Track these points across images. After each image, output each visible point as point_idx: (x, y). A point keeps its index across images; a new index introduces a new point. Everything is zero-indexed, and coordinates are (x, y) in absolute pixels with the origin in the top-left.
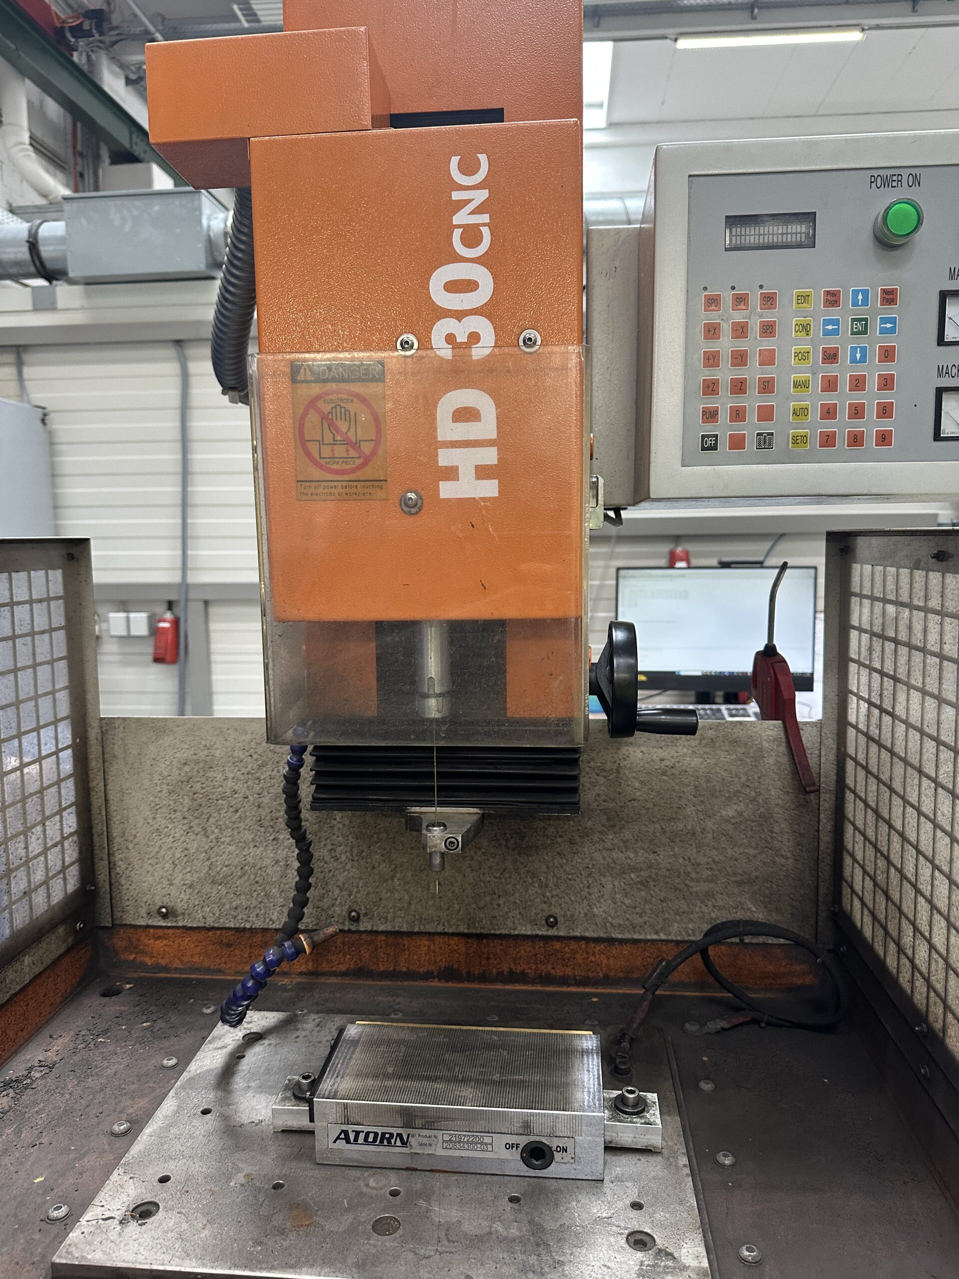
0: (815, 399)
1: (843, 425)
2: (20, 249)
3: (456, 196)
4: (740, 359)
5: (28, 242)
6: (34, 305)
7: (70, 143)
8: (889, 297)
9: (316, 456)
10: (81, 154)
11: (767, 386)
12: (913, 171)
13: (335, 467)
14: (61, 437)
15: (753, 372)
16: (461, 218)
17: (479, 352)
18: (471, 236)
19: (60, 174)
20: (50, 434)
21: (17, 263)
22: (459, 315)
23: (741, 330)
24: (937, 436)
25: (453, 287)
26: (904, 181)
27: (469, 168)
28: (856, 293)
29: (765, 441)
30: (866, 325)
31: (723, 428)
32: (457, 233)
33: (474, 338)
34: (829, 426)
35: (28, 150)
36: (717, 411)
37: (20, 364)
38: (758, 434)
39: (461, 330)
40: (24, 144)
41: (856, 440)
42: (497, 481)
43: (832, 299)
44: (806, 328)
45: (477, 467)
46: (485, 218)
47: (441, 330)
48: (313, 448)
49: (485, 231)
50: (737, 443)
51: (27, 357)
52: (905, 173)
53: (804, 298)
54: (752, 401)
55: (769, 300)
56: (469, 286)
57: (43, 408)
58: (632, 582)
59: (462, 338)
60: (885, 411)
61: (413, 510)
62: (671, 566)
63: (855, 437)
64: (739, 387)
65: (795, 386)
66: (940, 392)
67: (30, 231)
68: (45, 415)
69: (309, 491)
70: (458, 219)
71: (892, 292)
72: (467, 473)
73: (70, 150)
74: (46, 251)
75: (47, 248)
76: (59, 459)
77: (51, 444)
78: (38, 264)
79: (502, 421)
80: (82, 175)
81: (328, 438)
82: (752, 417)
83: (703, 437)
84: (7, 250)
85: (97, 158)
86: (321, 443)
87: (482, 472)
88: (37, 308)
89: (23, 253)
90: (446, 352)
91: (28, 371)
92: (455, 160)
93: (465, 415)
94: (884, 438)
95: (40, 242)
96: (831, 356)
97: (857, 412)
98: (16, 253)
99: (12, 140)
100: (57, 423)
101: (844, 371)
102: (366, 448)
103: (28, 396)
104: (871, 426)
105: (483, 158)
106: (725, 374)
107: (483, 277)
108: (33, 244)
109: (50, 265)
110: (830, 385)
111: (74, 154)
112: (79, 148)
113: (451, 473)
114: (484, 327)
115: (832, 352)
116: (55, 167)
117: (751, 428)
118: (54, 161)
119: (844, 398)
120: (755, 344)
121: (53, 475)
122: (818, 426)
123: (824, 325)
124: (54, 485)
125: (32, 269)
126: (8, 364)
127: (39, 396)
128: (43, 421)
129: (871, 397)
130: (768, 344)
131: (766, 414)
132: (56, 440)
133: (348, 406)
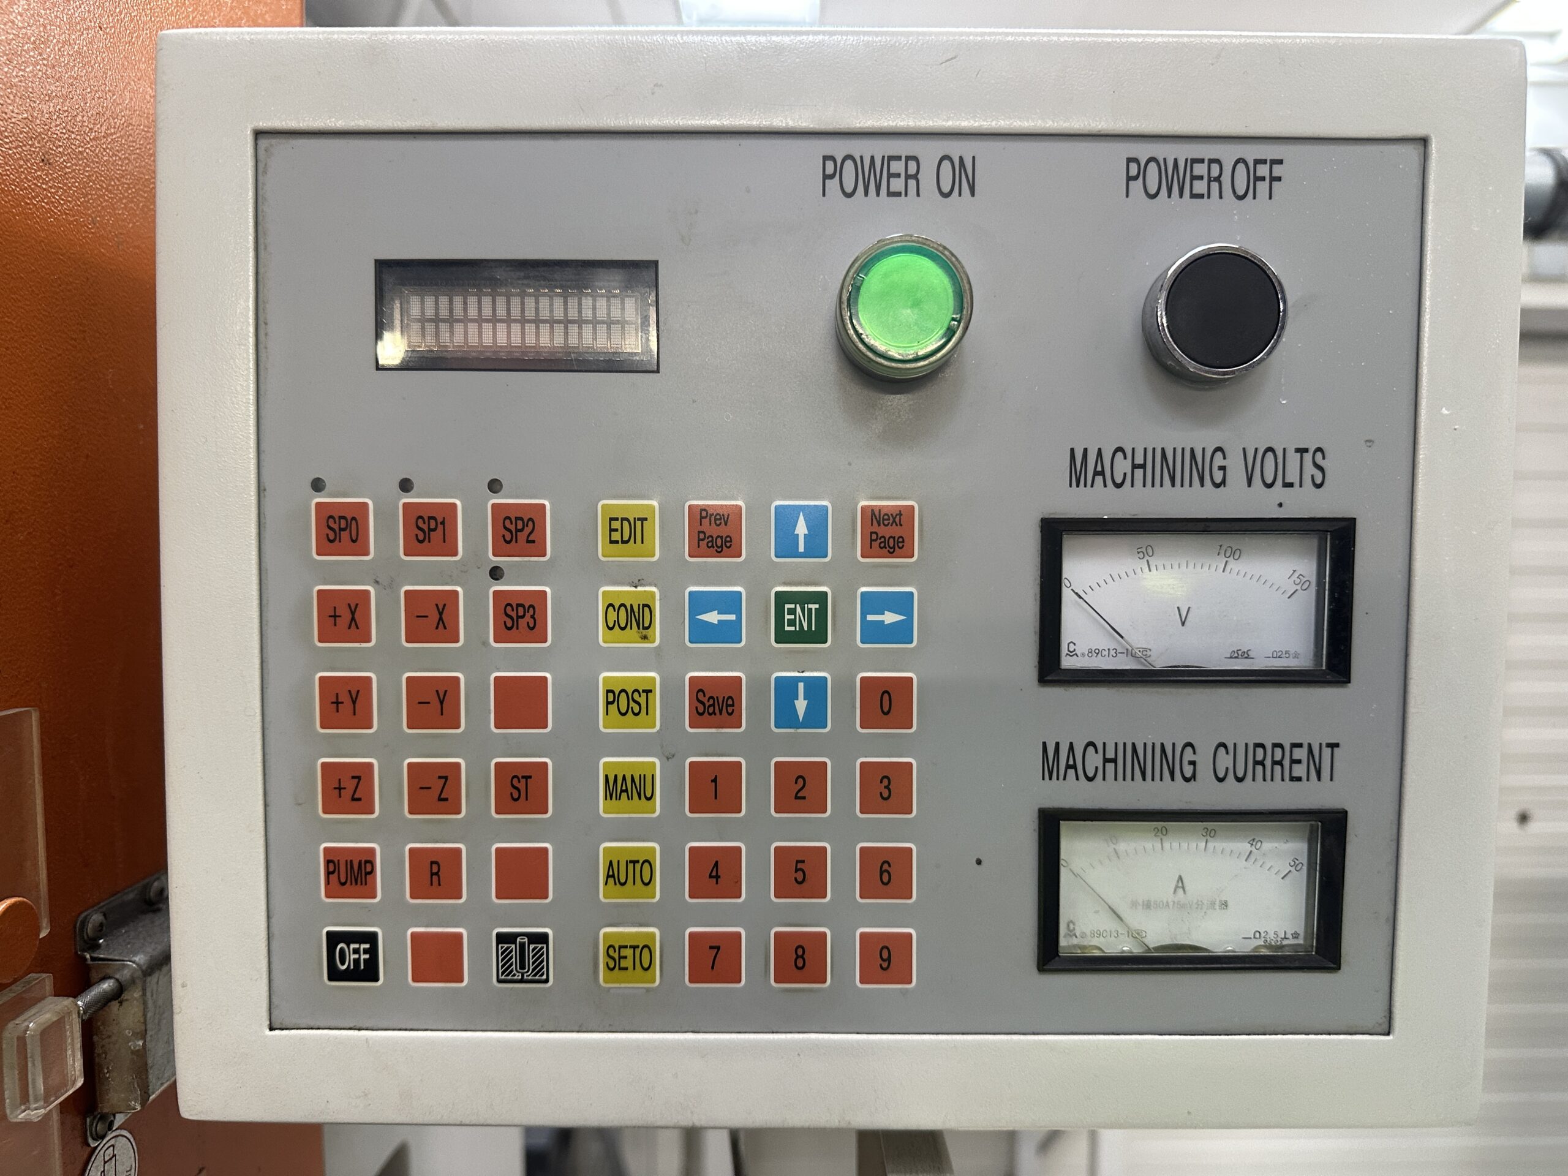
0: (671, 833)
4: (435, 704)
8: (887, 535)
11: (522, 791)
12: (956, 148)
15: (476, 749)
23: (434, 618)
24: (1048, 956)
26: (927, 177)
28: (787, 518)
29: (522, 958)
30: (822, 613)
31: (392, 918)
34: (719, 917)
36: (371, 863)
38: (502, 938)
41: (802, 961)
44: (635, 617)
50: (438, 959)
52: (929, 152)
53: (628, 530)
54: (478, 835)
55: (520, 528)
60: (885, 875)
63: (800, 952)
64: (434, 789)
65: (610, 794)
66: (1052, 823)
71: (900, 518)
83: (334, 939)
94: (887, 960)
97: (800, 874)
104: (846, 919)
106: (389, 749)
115: (719, 692)
117: (477, 918)
123: (693, 613)
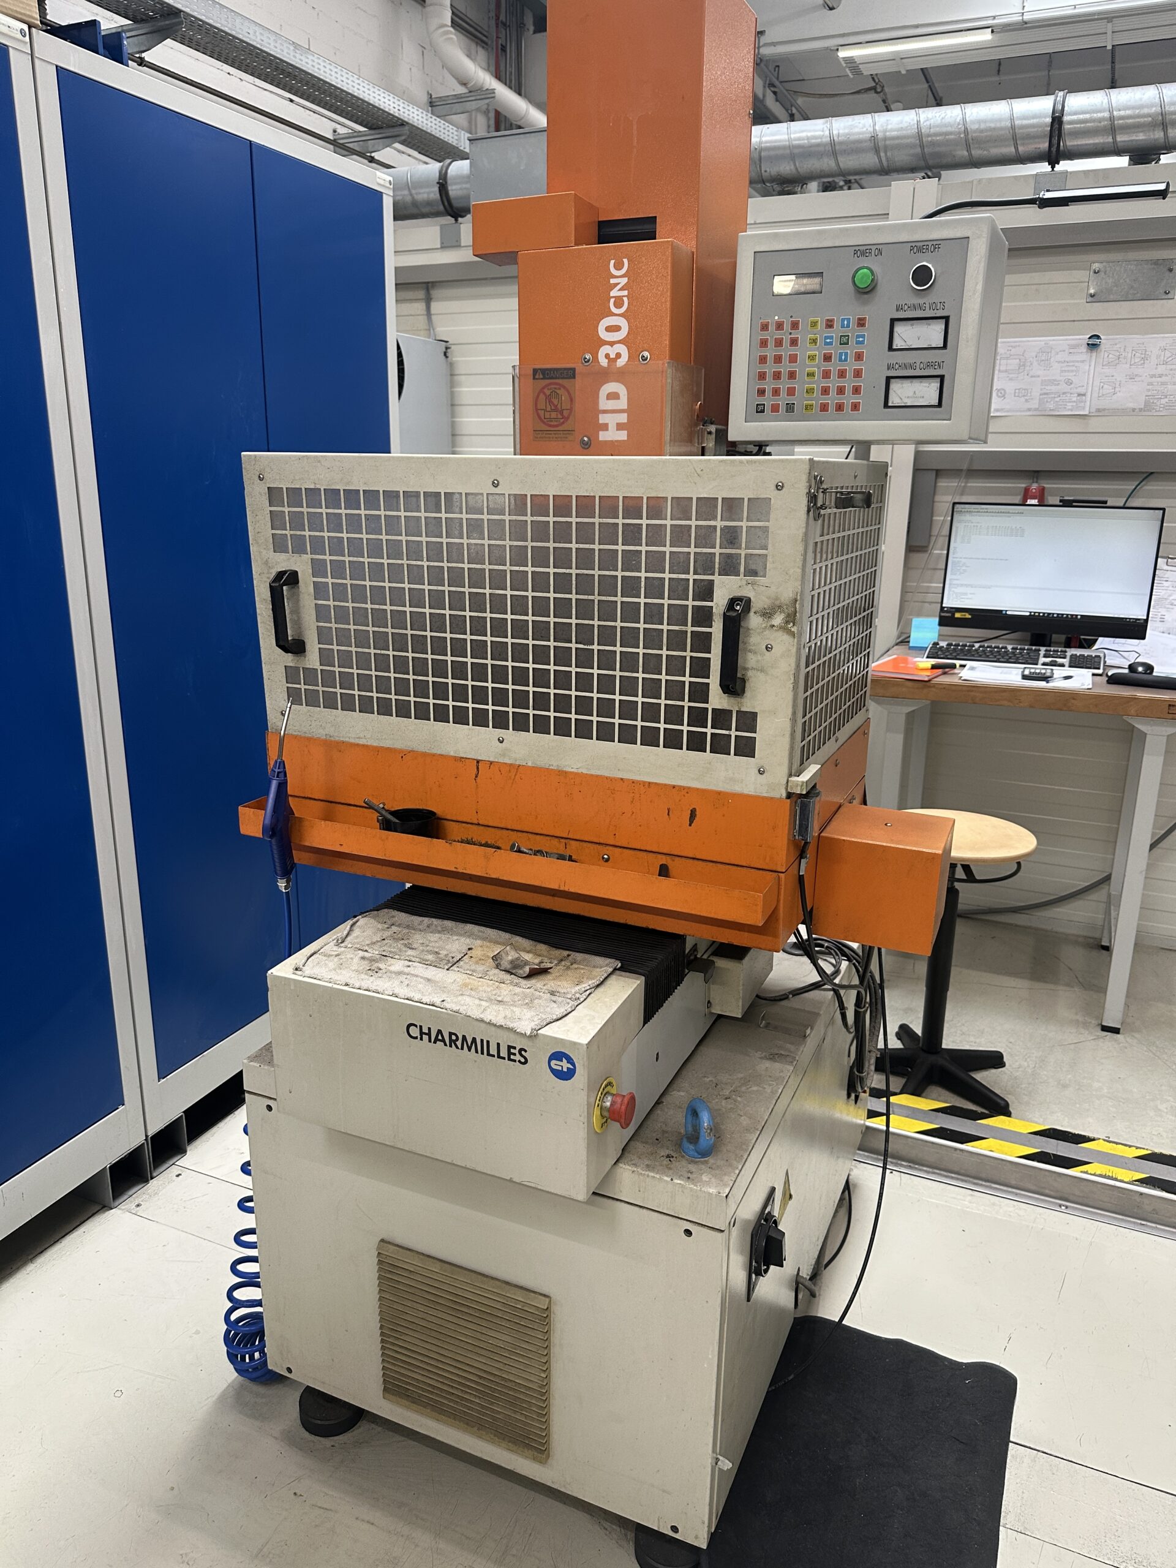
0: (818, 383)
1: (832, 399)
2: (433, 189)
3: (612, 281)
4: (778, 359)
5: (438, 183)
6: (442, 243)
7: (492, 14)
8: (861, 323)
9: (543, 418)
10: (504, 24)
11: (792, 375)
12: (878, 247)
13: (552, 423)
14: (460, 369)
15: (785, 368)
16: (614, 293)
17: (621, 362)
18: (619, 303)
19: (482, 54)
20: (451, 365)
21: (429, 203)
22: (612, 344)
23: (779, 343)
24: (886, 405)
25: (609, 329)
26: (873, 253)
27: (618, 267)
28: (843, 320)
29: (790, 408)
30: (848, 339)
31: (768, 401)
32: (612, 300)
33: (618, 355)
34: (824, 399)
35: (451, 33)
36: (765, 390)
37: (428, 300)
38: (786, 404)
39: (612, 351)
40: (446, 26)
41: (840, 407)
42: (626, 432)
43: (829, 324)
44: (814, 341)
45: (617, 424)
46: (625, 293)
47: (604, 350)
48: (541, 413)
49: (625, 299)
50: (775, 408)
51: (435, 293)
52: (874, 248)
53: (814, 324)
54: (784, 384)
55: (795, 325)
56: (617, 328)
57: (447, 342)
58: (968, 517)
59: (612, 356)
60: (856, 390)
61: (586, 447)
62: (1023, 504)
63: (840, 406)
64: (777, 376)
65: (808, 376)
66: (888, 379)
67: (440, 172)
68: (447, 348)
69: (539, 436)
70: (612, 294)
71: (864, 319)
72: (612, 427)
73: (493, 22)
74: (454, 190)
75: (454, 187)
76: (455, 389)
77: (452, 375)
78: (446, 204)
79: (630, 400)
80: (504, 49)
81: (549, 409)
82: (783, 393)
84: (422, 191)
85: (521, 26)
86: (545, 410)
87: (620, 427)
88: (444, 247)
89: (434, 193)
90: (604, 362)
91: (435, 306)
92: (612, 262)
93: (613, 396)
94: (855, 407)
95: (449, 182)
96: (827, 358)
97: (841, 391)
98: (428, 193)
99: (434, 23)
100: (456, 357)
101: (834, 367)
102: (566, 413)
103: (433, 330)
104: (849, 399)
105: (625, 261)
106: (770, 368)
107: (623, 323)
108: (443, 185)
109: (455, 204)
110: (826, 375)
111: (497, 24)
112: (502, 18)
113: (605, 427)
114: (622, 349)
115: (828, 355)
116: (477, 44)
117: (783, 400)
118: (476, 37)
119: (833, 383)
120: (786, 351)
121: (453, 405)
122: (817, 399)
123: (825, 340)
124: (453, 415)
125: (441, 208)
126: (417, 300)
127: (443, 330)
128: (445, 354)
129: (848, 383)
130: (793, 351)
131: (791, 392)
132: (457, 372)
133: (558, 391)
